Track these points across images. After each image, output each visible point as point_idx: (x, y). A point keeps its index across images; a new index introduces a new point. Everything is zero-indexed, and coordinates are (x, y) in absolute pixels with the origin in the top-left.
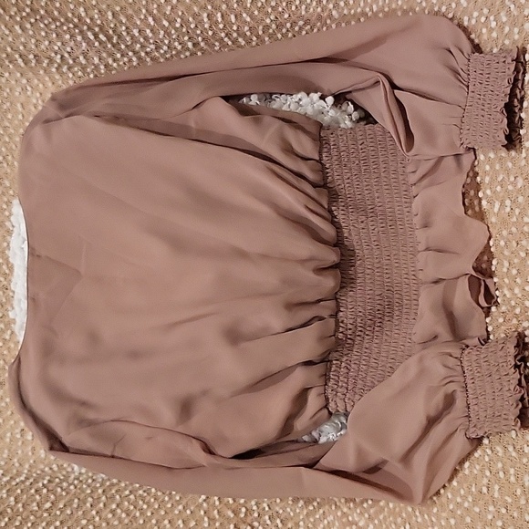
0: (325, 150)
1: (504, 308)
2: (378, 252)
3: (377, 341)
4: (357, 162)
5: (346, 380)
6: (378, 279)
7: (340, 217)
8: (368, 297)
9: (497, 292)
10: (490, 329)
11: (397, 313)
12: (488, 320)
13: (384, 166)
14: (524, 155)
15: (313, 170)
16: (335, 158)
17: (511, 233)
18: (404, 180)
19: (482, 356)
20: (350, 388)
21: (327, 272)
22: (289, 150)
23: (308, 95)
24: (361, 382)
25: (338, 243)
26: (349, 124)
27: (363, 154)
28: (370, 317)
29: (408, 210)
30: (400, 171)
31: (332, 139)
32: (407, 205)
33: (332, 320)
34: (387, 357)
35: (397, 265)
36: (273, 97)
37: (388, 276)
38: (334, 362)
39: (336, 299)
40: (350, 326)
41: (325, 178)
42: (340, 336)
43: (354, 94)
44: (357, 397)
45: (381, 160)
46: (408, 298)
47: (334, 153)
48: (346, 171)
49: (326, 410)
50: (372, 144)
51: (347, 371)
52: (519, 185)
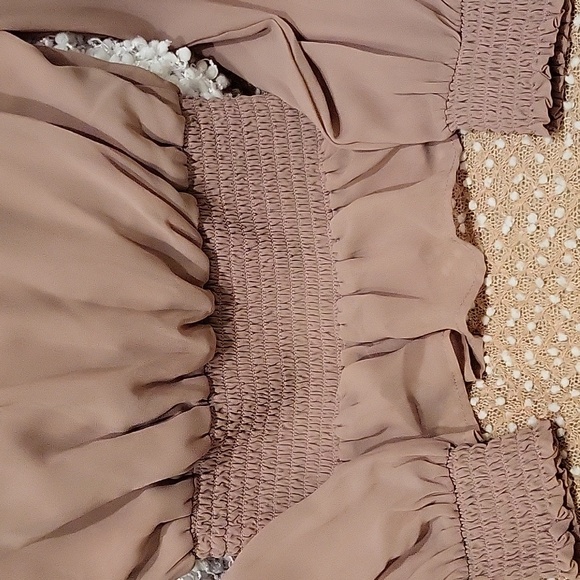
0: (193, 131)
1: (500, 383)
2: (270, 298)
3: (269, 439)
4: (240, 153)
5: (223, 504)
6: (270, 339)
7: (216, 240)
8: (257, 369)
9: (487, 358)
10: (482, 415)
11: (301, 393)
12: (474, 402)
13: (283, 161)
14: (569, 142)
15: (175, 163)
16: (207, 145)
17: (533, 265)
18: (314, 184)
19: (489, 461)
20: (232, 517)
21: (197, 331)
22: (137, 128)
23: (148, 42)
24: (249, 507)
25: (210, 284)
26: (216, 94)
27: (251, 141)
28: (262, 401)
29: (319, 231)
30: (308, 169)
31: (202, 114)
32: (318, 223)
33: (205, 410)
34: (288, 464)
35: (298, 317)
36: (90, 42)
37: (284, 335)
38: (203, 477)
39: (206, 374)
40: (232, 418)
41: (191, 177)
42: (218, 434)
43: (217, 49)
44: (246, 532)
45: (277, 151)
46: (317, 369)
47: (206, 136)
48: (225, 166)
49: (192, 557)
50: (263, 126)
51: (225, 490)
52: (559, 190)
